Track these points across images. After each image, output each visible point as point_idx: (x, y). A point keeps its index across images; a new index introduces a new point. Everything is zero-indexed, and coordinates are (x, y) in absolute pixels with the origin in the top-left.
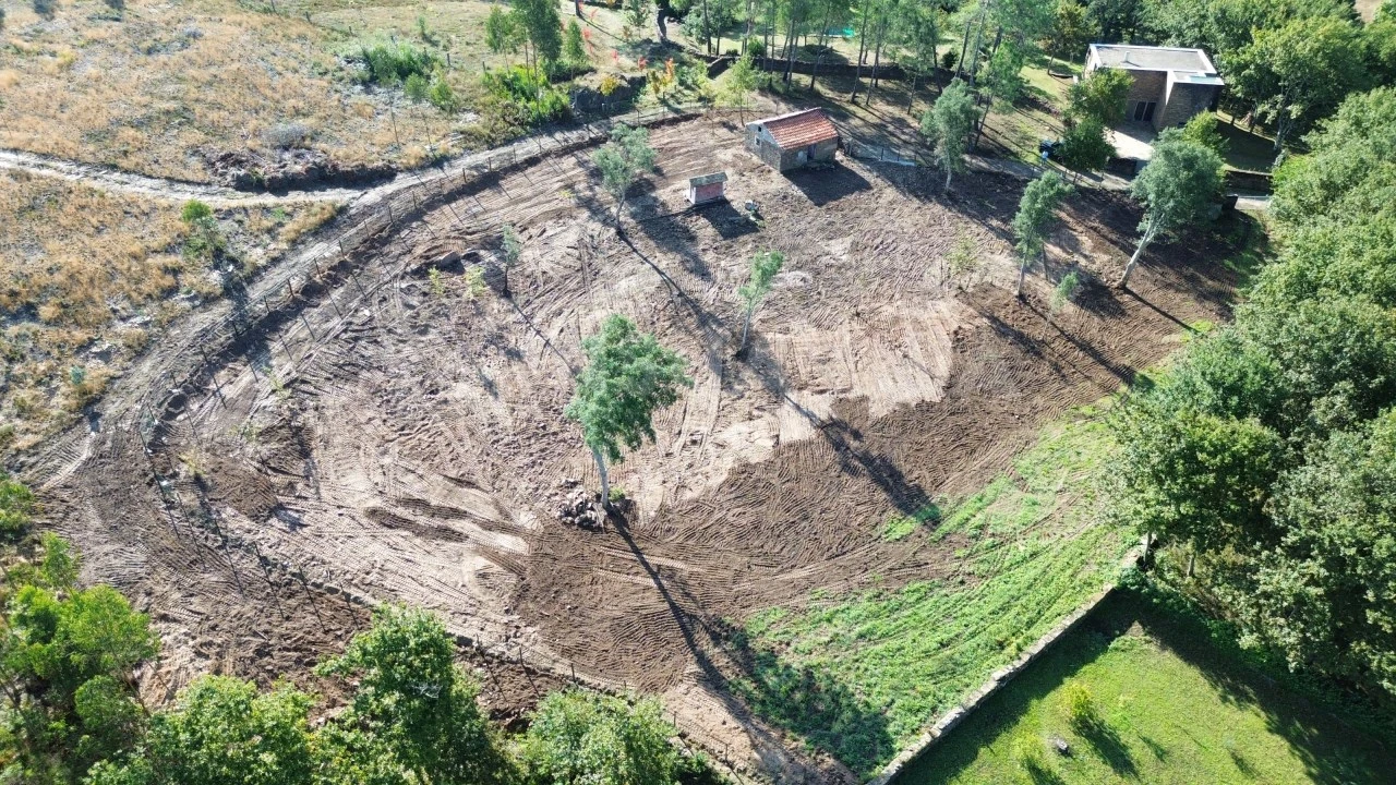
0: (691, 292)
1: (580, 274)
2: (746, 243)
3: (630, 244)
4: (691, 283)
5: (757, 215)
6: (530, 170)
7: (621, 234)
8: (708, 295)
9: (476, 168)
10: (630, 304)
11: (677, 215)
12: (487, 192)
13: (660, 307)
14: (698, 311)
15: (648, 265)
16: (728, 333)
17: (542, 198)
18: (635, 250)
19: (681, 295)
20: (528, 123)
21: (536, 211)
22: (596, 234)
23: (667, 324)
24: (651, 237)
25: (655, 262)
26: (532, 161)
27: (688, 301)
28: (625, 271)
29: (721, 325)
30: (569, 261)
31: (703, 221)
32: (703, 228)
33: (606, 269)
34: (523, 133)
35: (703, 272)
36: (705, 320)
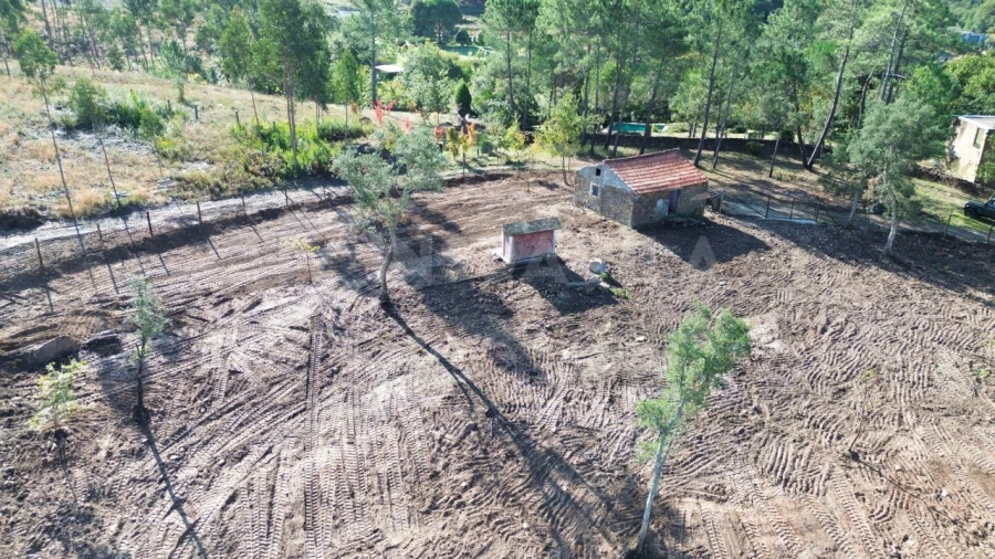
0: (511, 407)
1: (302, 375)
2: (600, 321)
3: (402, 322)
4: (507, 388)
5: (608, 279)
6: (264, 224)
7: (388, 306)
8: (545, 413)
9: (181, 220)
10: (391, 433)
11: (482, 279)
12: (185, 250)
13: (451, 438)
14: (527, 450)
15: (431, 358)
16: (592, 498)
17: (270, 258)
18: (410, 332)
19: (492, 413)
20: (279, 174)
21: (256, 275)
22: (344, 307)
23: (466, 475)
24: (439, 312)
25: (444, 352)
26: (271, 214)
27: (505, 424)
28: (390, 367)
29: (575, 479)
30: (290, 351)
31: (525, 288)
32: (528, 302)
33: (354, 365)
34: (270, 184)
35: (530, 371)
36: (542, 467)
